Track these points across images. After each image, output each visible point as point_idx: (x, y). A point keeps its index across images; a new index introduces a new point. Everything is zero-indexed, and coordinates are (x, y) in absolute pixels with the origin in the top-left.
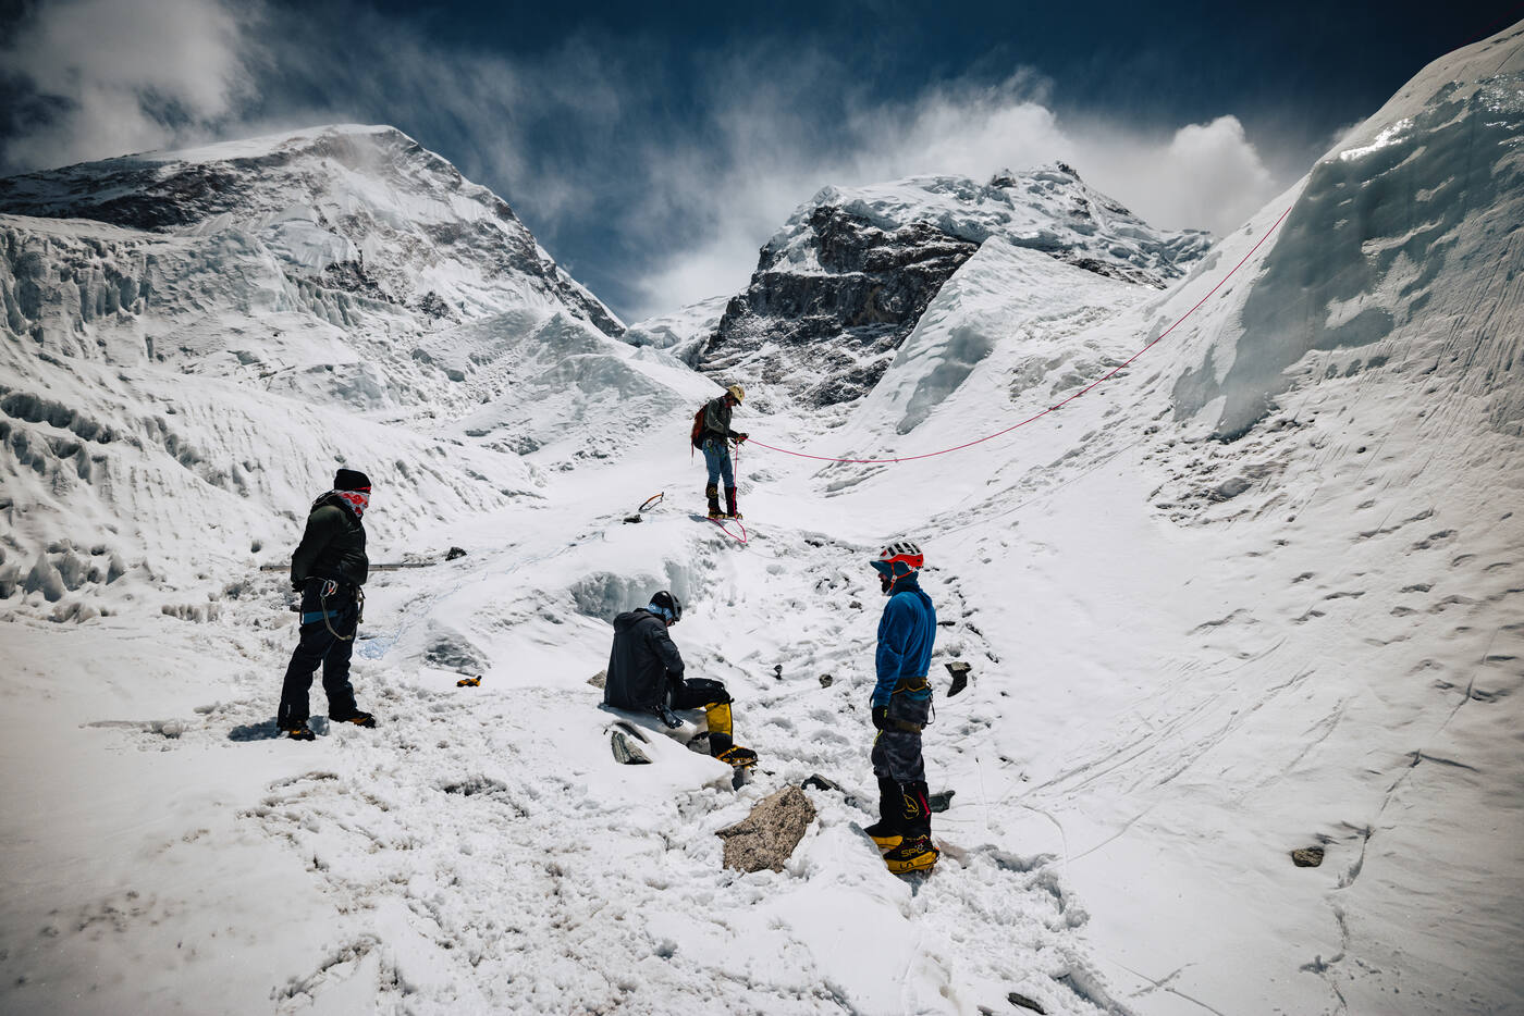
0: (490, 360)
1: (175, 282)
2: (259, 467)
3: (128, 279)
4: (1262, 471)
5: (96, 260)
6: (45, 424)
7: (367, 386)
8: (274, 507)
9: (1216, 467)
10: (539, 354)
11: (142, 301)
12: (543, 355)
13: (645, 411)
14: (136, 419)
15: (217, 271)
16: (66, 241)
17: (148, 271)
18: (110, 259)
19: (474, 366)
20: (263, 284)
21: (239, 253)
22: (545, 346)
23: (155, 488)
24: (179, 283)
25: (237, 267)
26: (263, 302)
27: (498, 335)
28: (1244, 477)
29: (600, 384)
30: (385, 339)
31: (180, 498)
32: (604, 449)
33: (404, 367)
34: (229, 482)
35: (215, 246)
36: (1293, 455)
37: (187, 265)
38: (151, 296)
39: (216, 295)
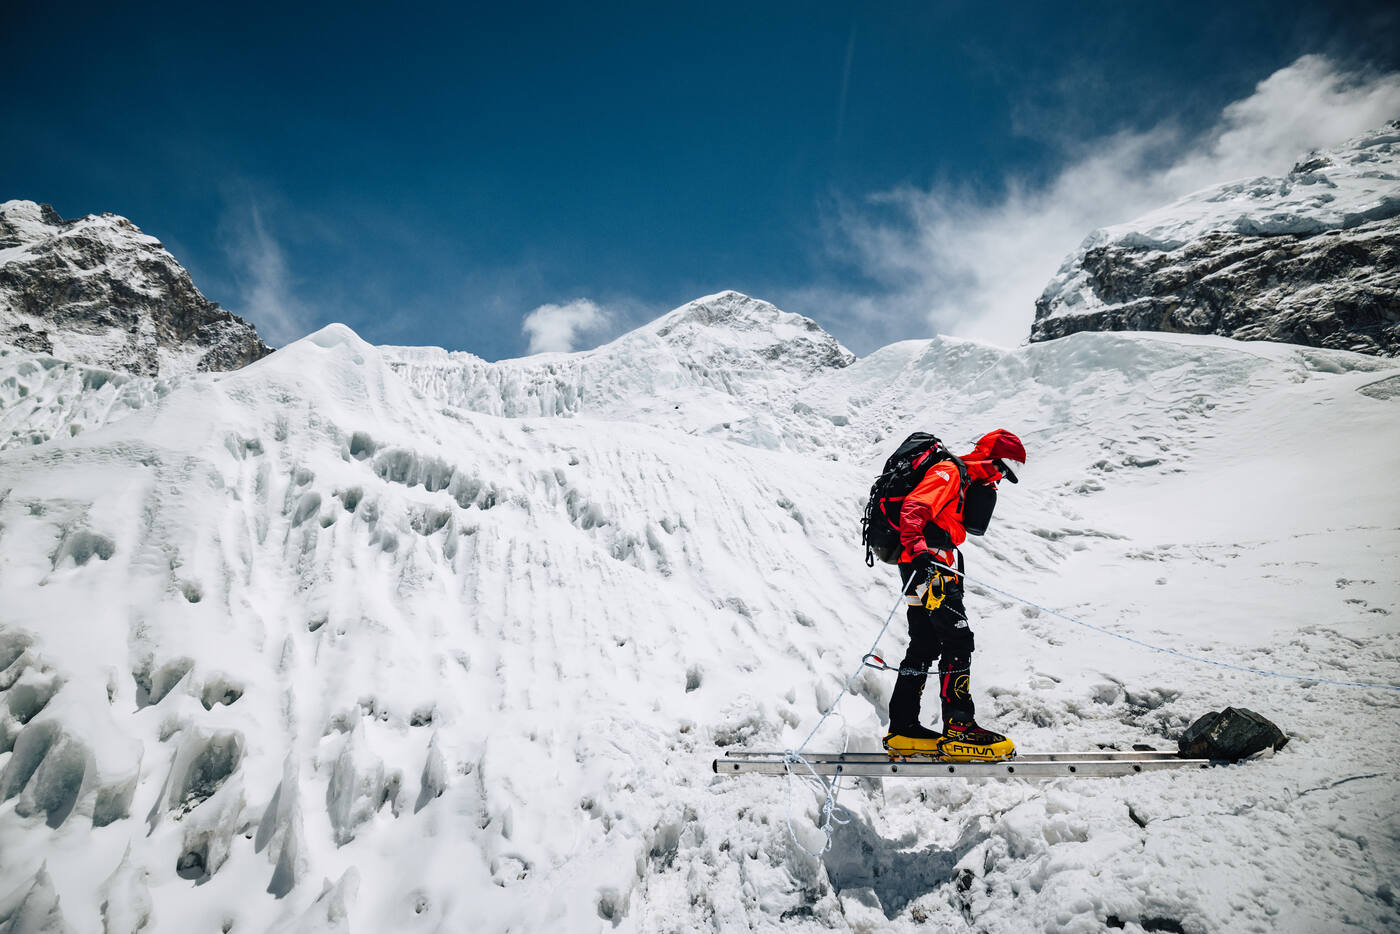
0: (870, 401)
1: (600, 381)
2: (682, 525)
3: (570, 387)
5: (551, 377)
6: (421, 487)
7: (764, 436)
8: (711, 592)
10: (924, 383)
11: (579, 399)
12: (930, 382)
13: (1190, 387)
14: (530, 473)
15: (629, 366)
16: (532, 369)
17: (583, 378)
18: (559, 376)
19: (855, 409)
20: (663, 369)
21: (644, 347)
22: (930, 374)
23: (537, 571)
24: (604, 381)
25: (643, 360)
26: (665, 383)
27: (874, 375)
29: (1077, 371)
30: (766, 401)
31: (573, 587)
32: (1147, 451)
33: (789, 420)
34: (644, 553)
35: (626, 348)
37: (608, 366)
38: (585, 396)
39: (629, 385)
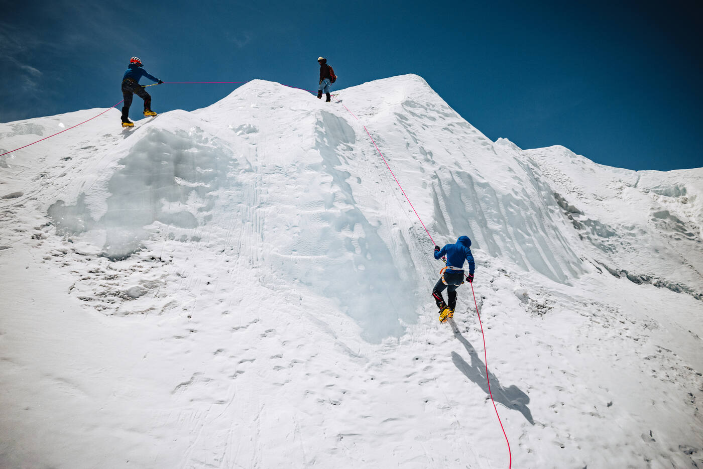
4: (153, 285)
9: (116, 277)
28: (142, 286)
36: (168, 278)
